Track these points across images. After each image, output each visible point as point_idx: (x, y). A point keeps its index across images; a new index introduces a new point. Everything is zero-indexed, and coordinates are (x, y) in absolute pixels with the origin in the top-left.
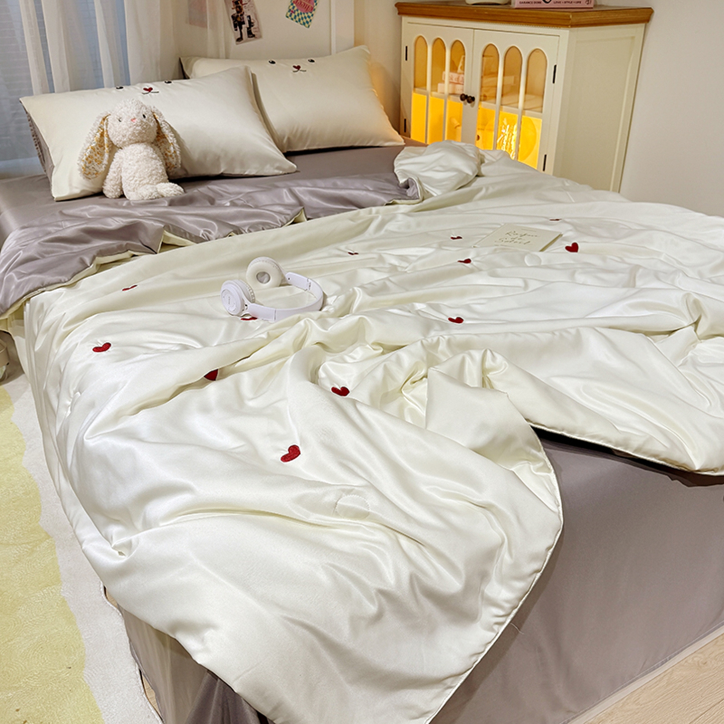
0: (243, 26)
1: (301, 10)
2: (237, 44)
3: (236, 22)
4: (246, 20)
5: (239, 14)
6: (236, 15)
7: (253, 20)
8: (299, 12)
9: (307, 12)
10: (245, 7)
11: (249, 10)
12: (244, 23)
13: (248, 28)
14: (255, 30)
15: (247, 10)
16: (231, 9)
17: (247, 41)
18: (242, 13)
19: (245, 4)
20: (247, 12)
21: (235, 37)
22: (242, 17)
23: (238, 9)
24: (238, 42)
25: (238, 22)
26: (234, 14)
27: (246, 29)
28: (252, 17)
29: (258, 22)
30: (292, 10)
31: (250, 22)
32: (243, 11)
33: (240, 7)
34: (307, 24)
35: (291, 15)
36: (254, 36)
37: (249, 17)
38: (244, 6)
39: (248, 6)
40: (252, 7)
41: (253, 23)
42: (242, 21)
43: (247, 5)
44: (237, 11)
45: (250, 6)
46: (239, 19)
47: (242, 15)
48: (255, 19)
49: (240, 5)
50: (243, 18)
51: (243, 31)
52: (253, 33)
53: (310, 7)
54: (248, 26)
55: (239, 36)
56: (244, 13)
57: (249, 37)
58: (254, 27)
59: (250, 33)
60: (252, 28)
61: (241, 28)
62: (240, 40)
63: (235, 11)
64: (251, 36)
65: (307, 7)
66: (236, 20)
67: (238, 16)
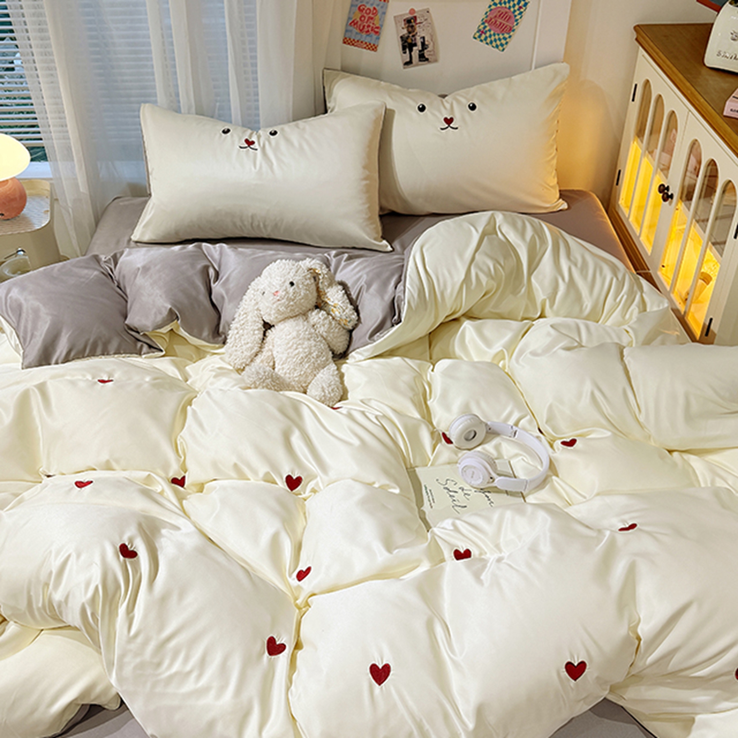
0: (415, 48)
1: (494, 30)
2: (404, 68)
3: (406, 44)
4: (419, 41)
5: (411, 35)
6: (406, 36)
7: (428, 41)
8: (492, 32)
9: (503, 32)
10: (419, 26)
11: (423, 30)
12: (415, 45)
13: (420, 51)
14: (429, 53)
15: (421, 30)
16: (401, 28)
17: (417, 65)
18: (414, 33)
19: (420, 23)
20: (420, 32)
21: (403, 61)
22: (413, 39)
23: (410, 29)
24: (406, 66)
25: (407, 44)
26: (404, 35)
27: (418, 52)
28: (426, 39)
29: (434, 44)
30: (482, 30)
31: (423, 44)
32: (416, 32)
33: (412, 26)
34: (502, 47)
35: (480, 36)
36: (427, 60)
37: (423, 38)
38: (417, 26)
39: (424, 25)
40: (428, 26)
41: (427, 45)
42: (414, 42)
43: (421, 25)
44: (408, 30)
45: (426, 25)
46: (409, 41)
47: (413, 36)
48: (430, 40)
49: (414, 24)
50: (415, 39)
51: (413, 53)
52: (427, 57)
53: (508, 27)
54: (420, 48)
55: (408, 60)
56: (417, 33)
57: (420, 61)
58: (429, 49)
59: (422, 57)
60: (425, 51)
61: (411, 51)
62: (409, 63)
63: (405, 32)
64: (424, 59)
65: (503, 27)
66: (406, 42)
67: (409, 37)
